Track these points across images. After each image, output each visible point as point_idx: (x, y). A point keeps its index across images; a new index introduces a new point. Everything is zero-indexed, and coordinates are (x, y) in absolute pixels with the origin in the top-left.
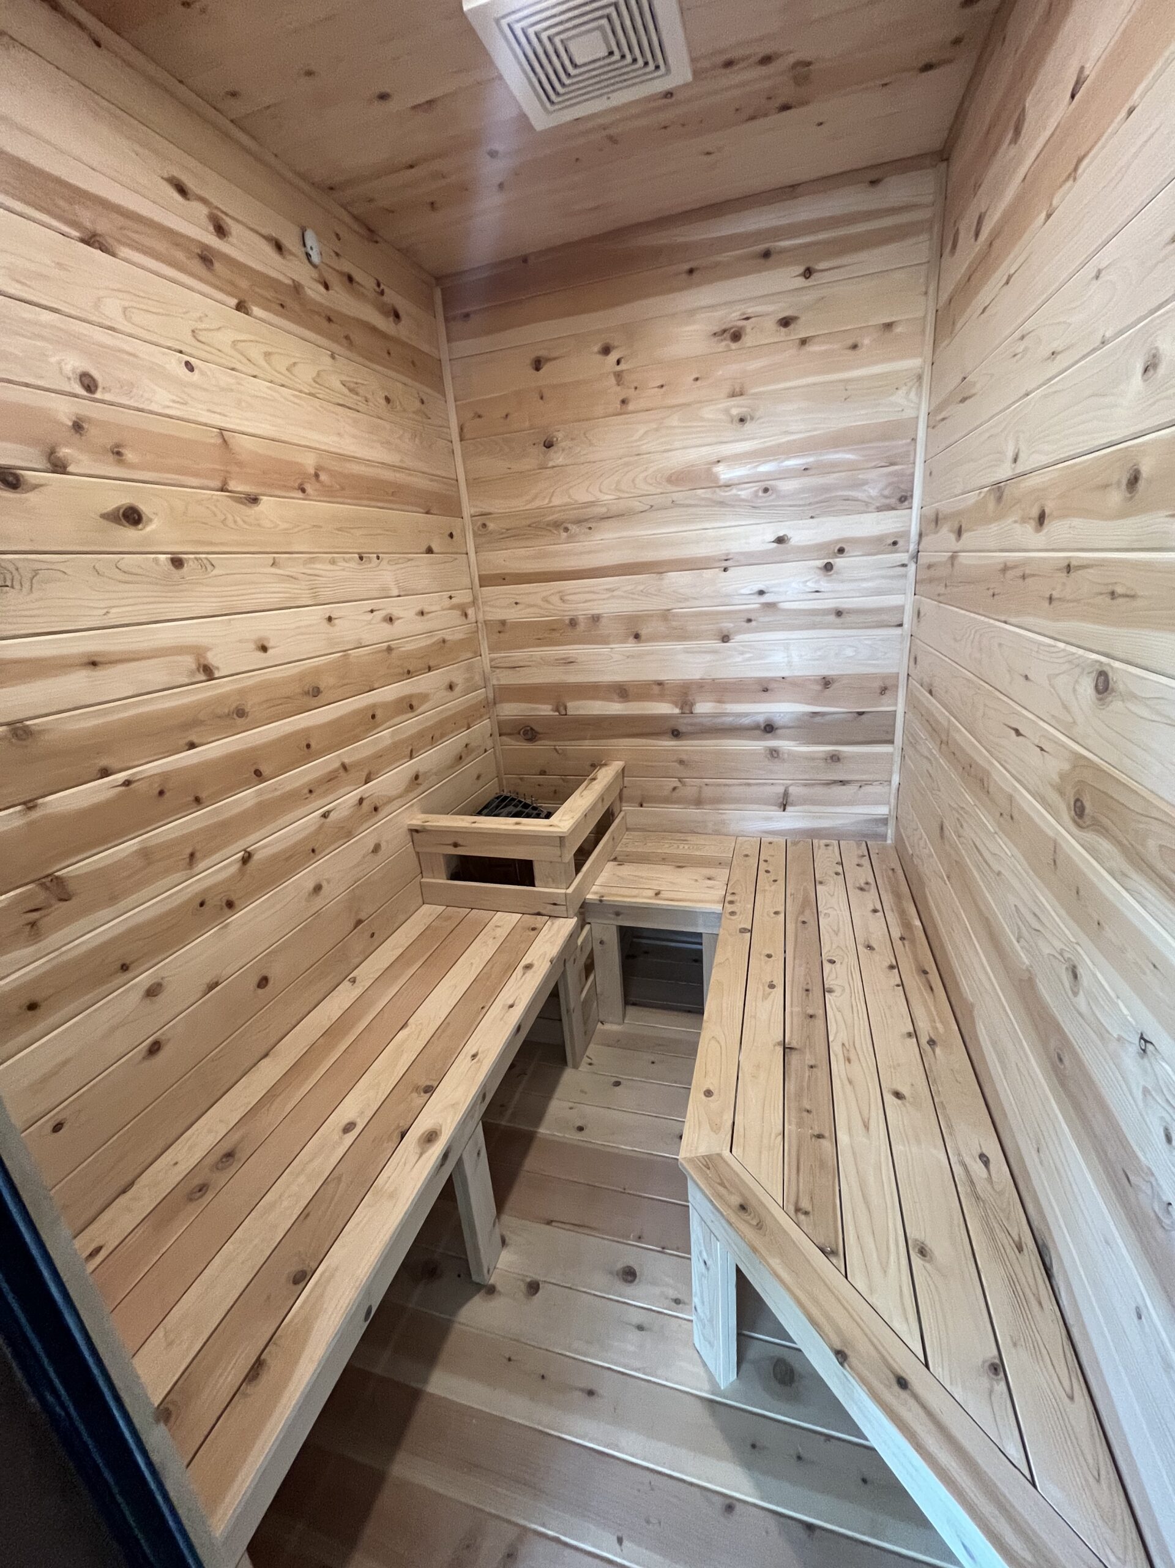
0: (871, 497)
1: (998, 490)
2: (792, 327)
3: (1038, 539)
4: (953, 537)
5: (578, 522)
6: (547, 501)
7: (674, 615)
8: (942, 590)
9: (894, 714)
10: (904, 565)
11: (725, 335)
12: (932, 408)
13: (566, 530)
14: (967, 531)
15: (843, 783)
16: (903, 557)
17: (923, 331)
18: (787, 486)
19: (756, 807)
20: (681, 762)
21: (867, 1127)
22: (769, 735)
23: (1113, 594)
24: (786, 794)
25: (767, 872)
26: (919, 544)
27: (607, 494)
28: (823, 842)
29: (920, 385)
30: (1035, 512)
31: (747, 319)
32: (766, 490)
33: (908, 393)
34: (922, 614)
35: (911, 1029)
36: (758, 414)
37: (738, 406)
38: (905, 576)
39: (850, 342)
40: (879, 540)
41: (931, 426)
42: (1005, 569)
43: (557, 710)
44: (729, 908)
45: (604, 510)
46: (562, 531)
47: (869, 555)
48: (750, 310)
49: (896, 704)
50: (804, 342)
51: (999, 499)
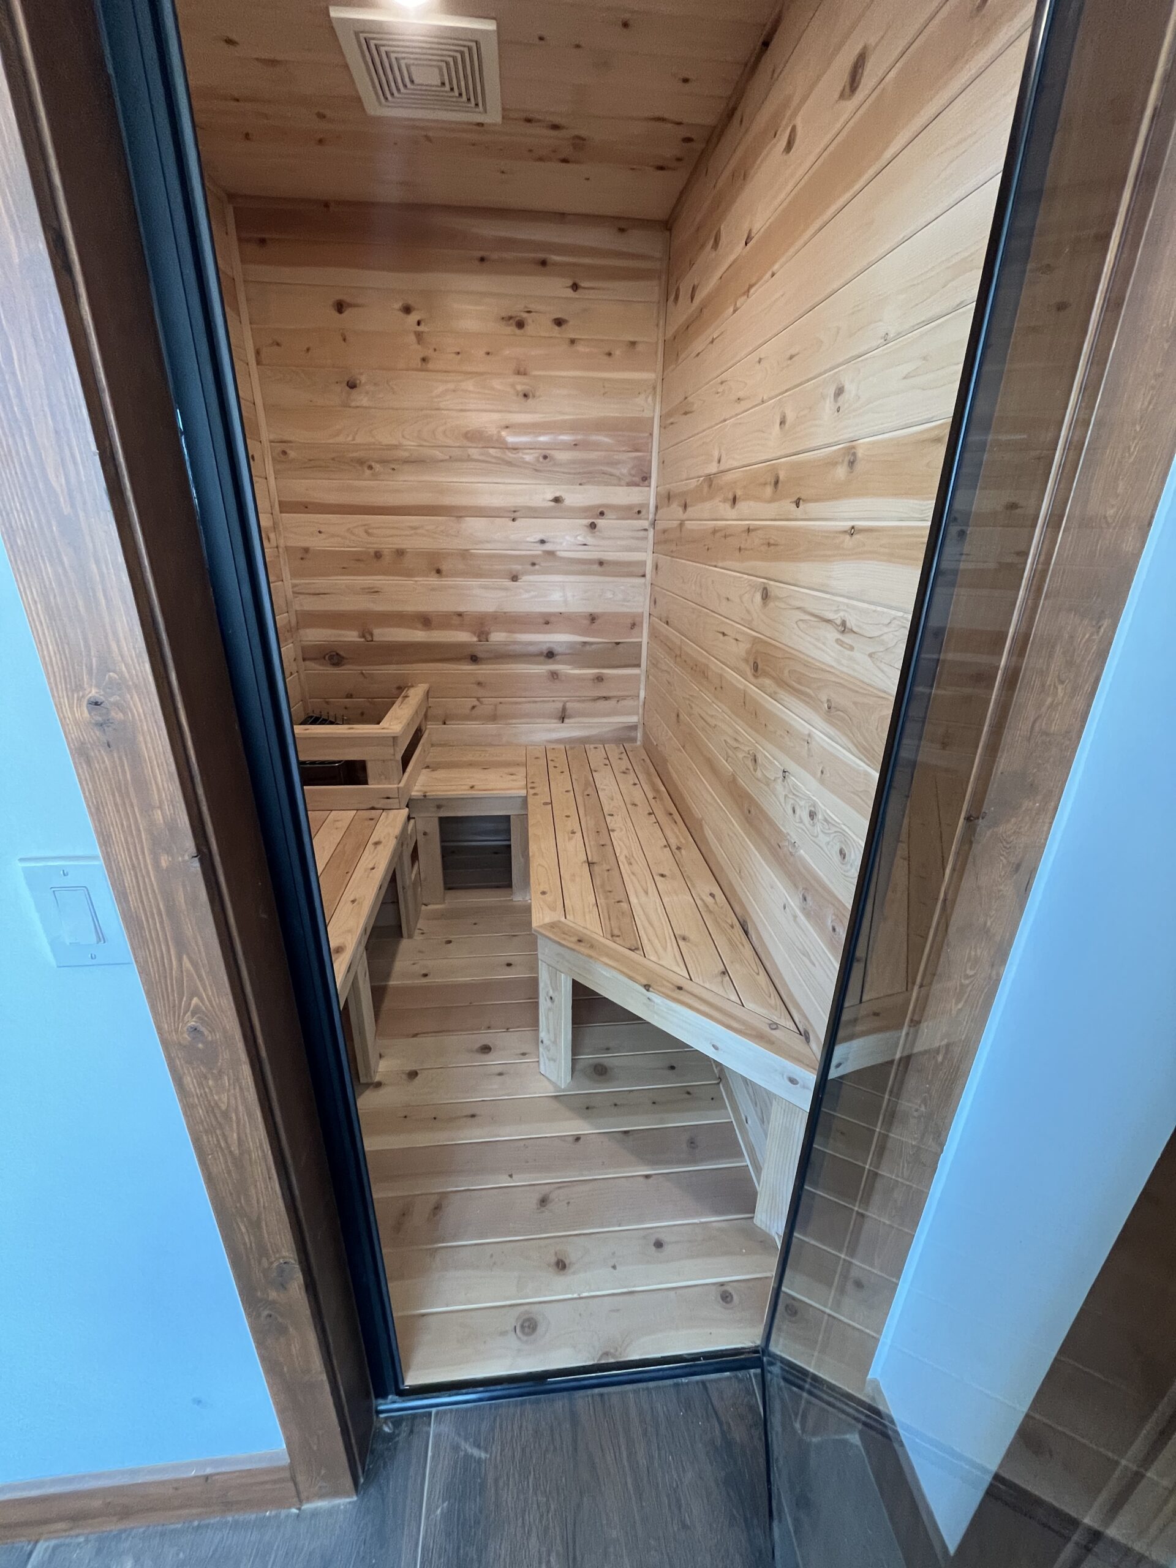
0: (623, 475)
1: (710, 479)
2: (564, 327)
3: (732, 513)
4: (681, 510)
5: (383, 462)
6: (350, 438)
7: (472, 554)
8: (674, 548)
9: (640, 644)
10: (646, 530)
11: (511, 321)
12: (663, 412)
13: (370, 467)
14: (691, 506)
15: (606, 698)
16: (645, 524)
17: (656, 353)
18: (562, 456)
19: (541, 720)
20: (479, 684)
21: (646, 893)
22: (551, 660)
23: (769, 544)
24: (564, 709)
25: (555, 767)
26: (655, 514)
27: (408, 439)
28: (592, 746)
29: (655, 393)
30: (731, 496)
31: (529, 312)
32: (545, 457)
33: (647, 398)
34: (659, 566)
35: (666, 843)
36: (537, 394)
37: (524, 384)
38: (646, 538)
39: (607, 350)
40: (629, 508)
41: (663, 427)
42: (715, 531)
43: (364, 636)
44: (531, 791)
45: (406, 454)
46: (366, 469)
47: (623, 519)
48: (532, 307)
49: (642, 637)
50: (573, 341)
51: (710, 486)
